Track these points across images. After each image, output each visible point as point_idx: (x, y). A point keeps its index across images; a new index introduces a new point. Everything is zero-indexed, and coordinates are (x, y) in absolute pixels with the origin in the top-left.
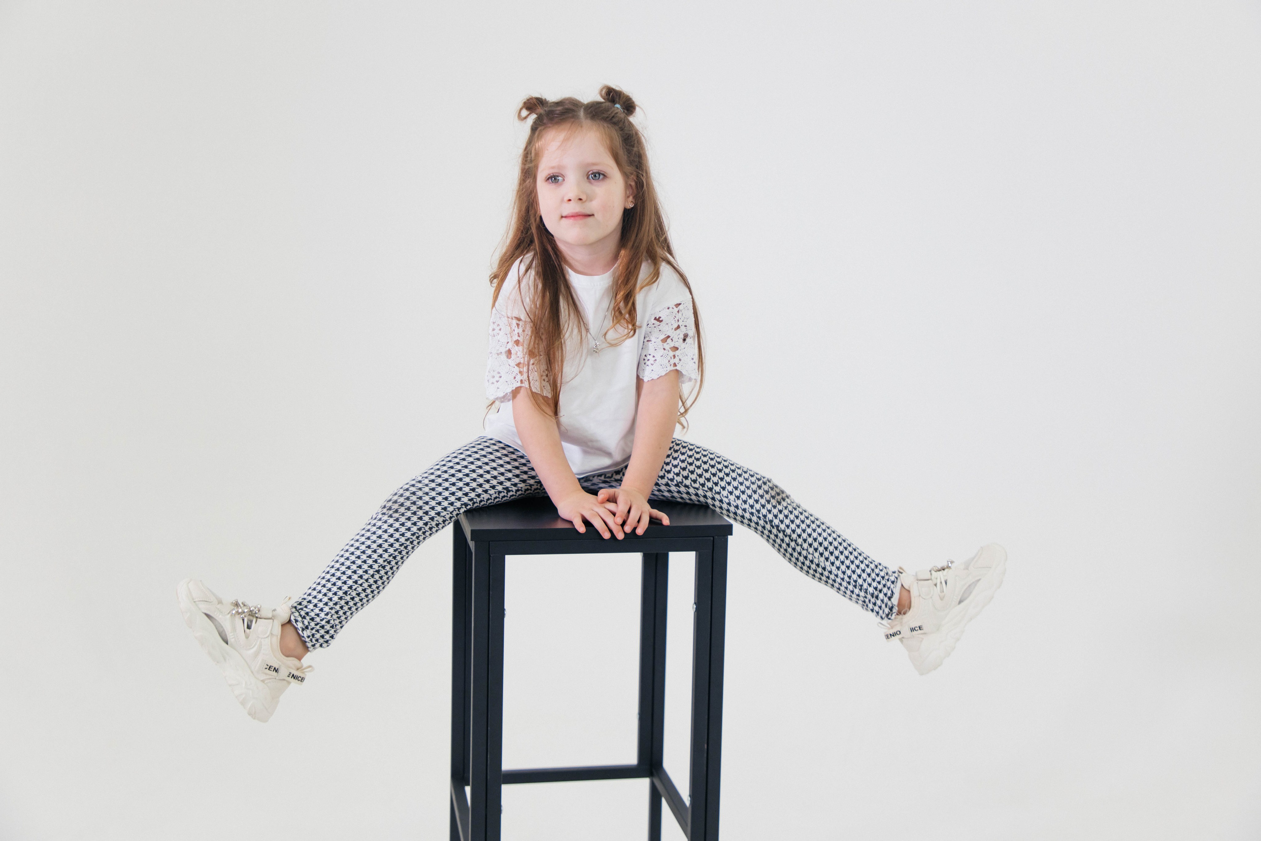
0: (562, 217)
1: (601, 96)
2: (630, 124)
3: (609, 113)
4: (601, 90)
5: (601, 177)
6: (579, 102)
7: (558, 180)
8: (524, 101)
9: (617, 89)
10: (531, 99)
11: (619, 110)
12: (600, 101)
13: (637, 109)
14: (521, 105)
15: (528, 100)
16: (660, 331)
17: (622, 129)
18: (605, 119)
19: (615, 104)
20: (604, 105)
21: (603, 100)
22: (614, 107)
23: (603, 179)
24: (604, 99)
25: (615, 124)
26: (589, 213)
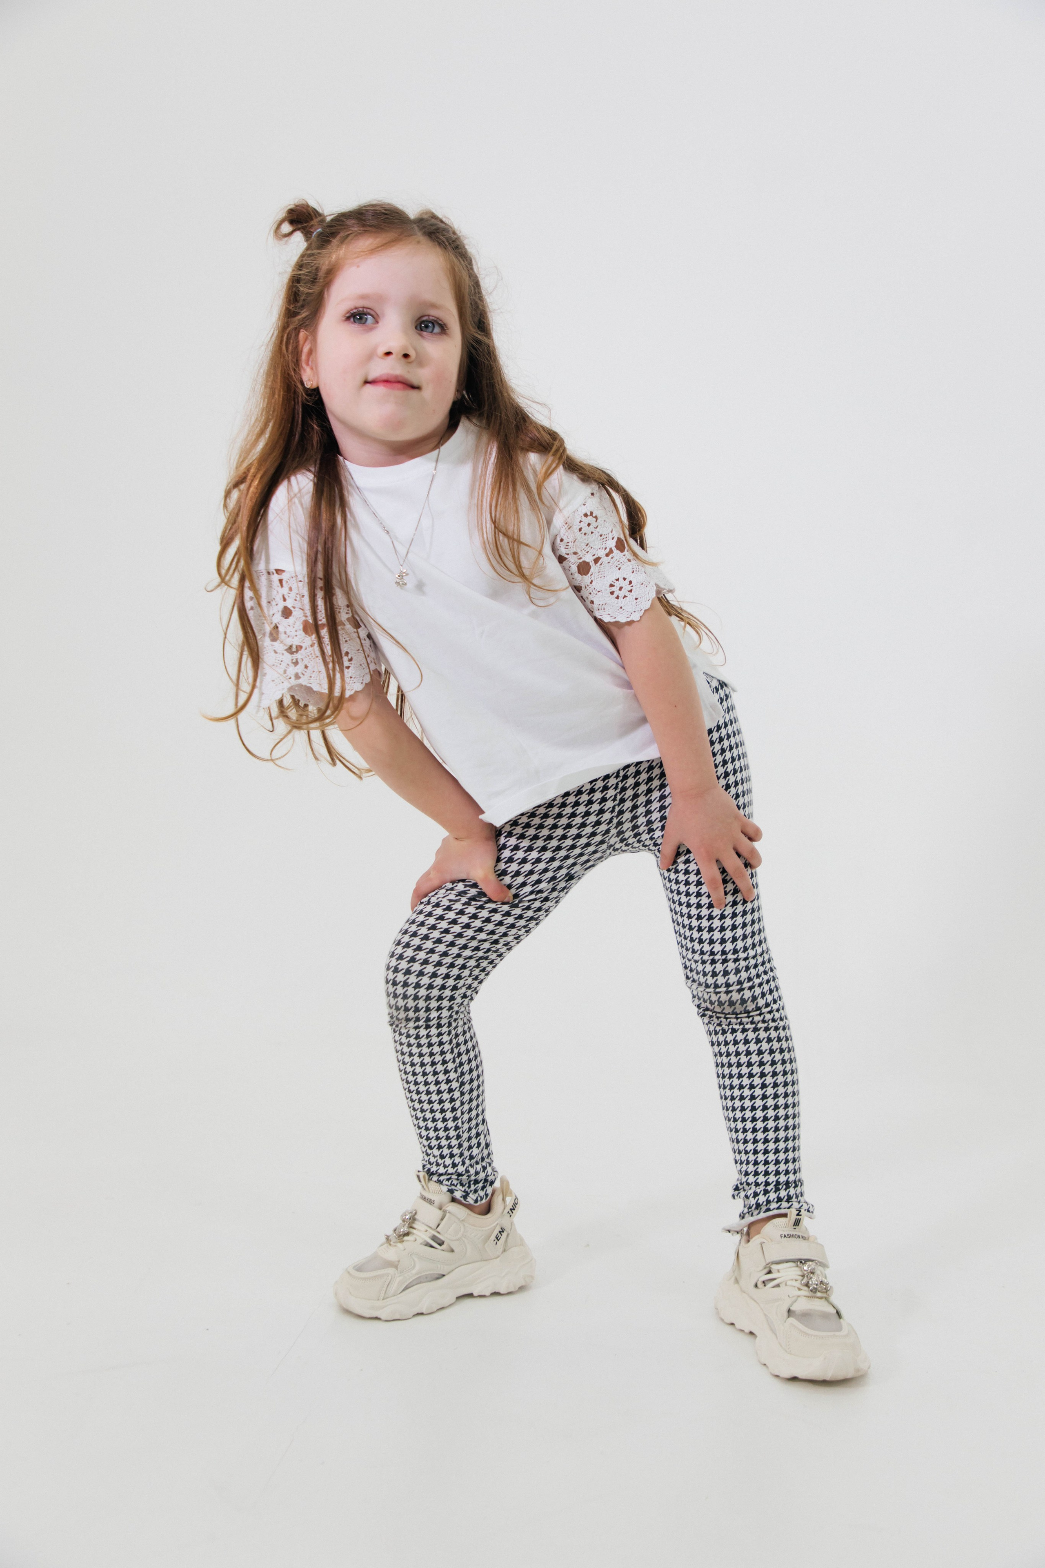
5: (437, 329)
7: (367, 319)
16: (601, 536)
26: (415, 382)
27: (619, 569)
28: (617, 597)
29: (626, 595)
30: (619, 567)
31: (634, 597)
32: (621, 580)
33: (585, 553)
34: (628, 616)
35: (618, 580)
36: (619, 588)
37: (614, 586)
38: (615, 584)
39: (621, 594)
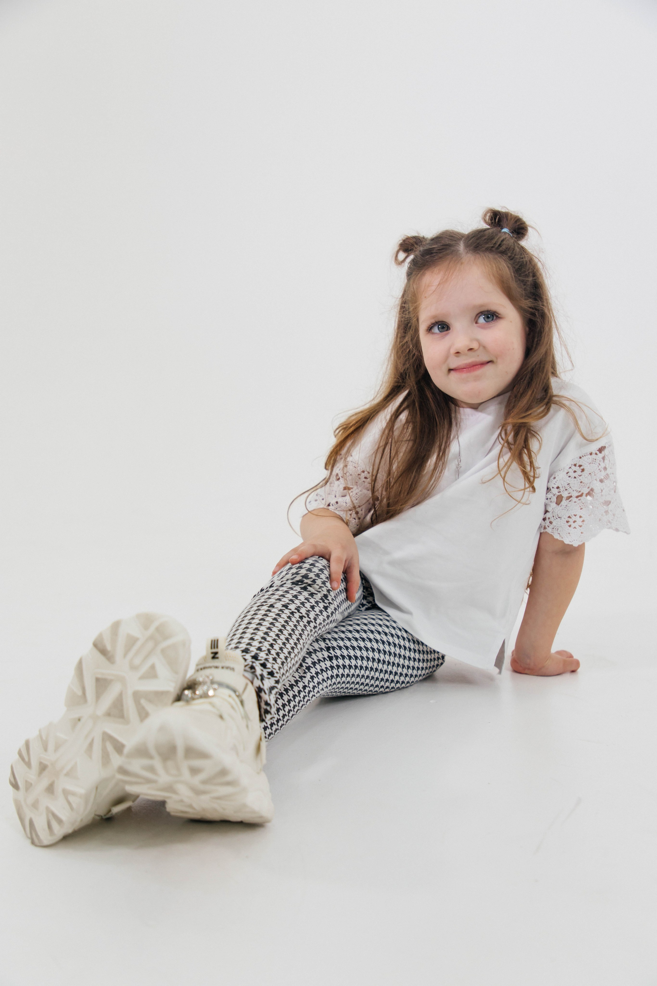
0: (450, 370)
1: (485, 221)
2: (522, 249)
3: (494, 241)
4: (485, 215)
6: (459, 234)
8: (400, 242)
9: (503, 210)
10: (407, 239)
11: (507, 236)
12: (485, 228)
13: (530, 230)
14: (396, 248)
15: (404, 241)
16: (581, 482)
17: (511, 258)
18: (490, 250)
19: (502, 229)
20: (487, 232)
21: (489, 227)
22: (500, 232)
23: (496, 319)
24: (489, 225)
25: (503, 253)
27: (581, 509)
28: (570, 526)
29: (576, 527)
30: (582, 507)
31: (581, 531)
32: (578, 517)
33: (564, 489)
34: (571, 541)
35: (575, 515)
36: (573, 521)
37: (571, 518)
38: (572, 518)
39: (573, 525)
